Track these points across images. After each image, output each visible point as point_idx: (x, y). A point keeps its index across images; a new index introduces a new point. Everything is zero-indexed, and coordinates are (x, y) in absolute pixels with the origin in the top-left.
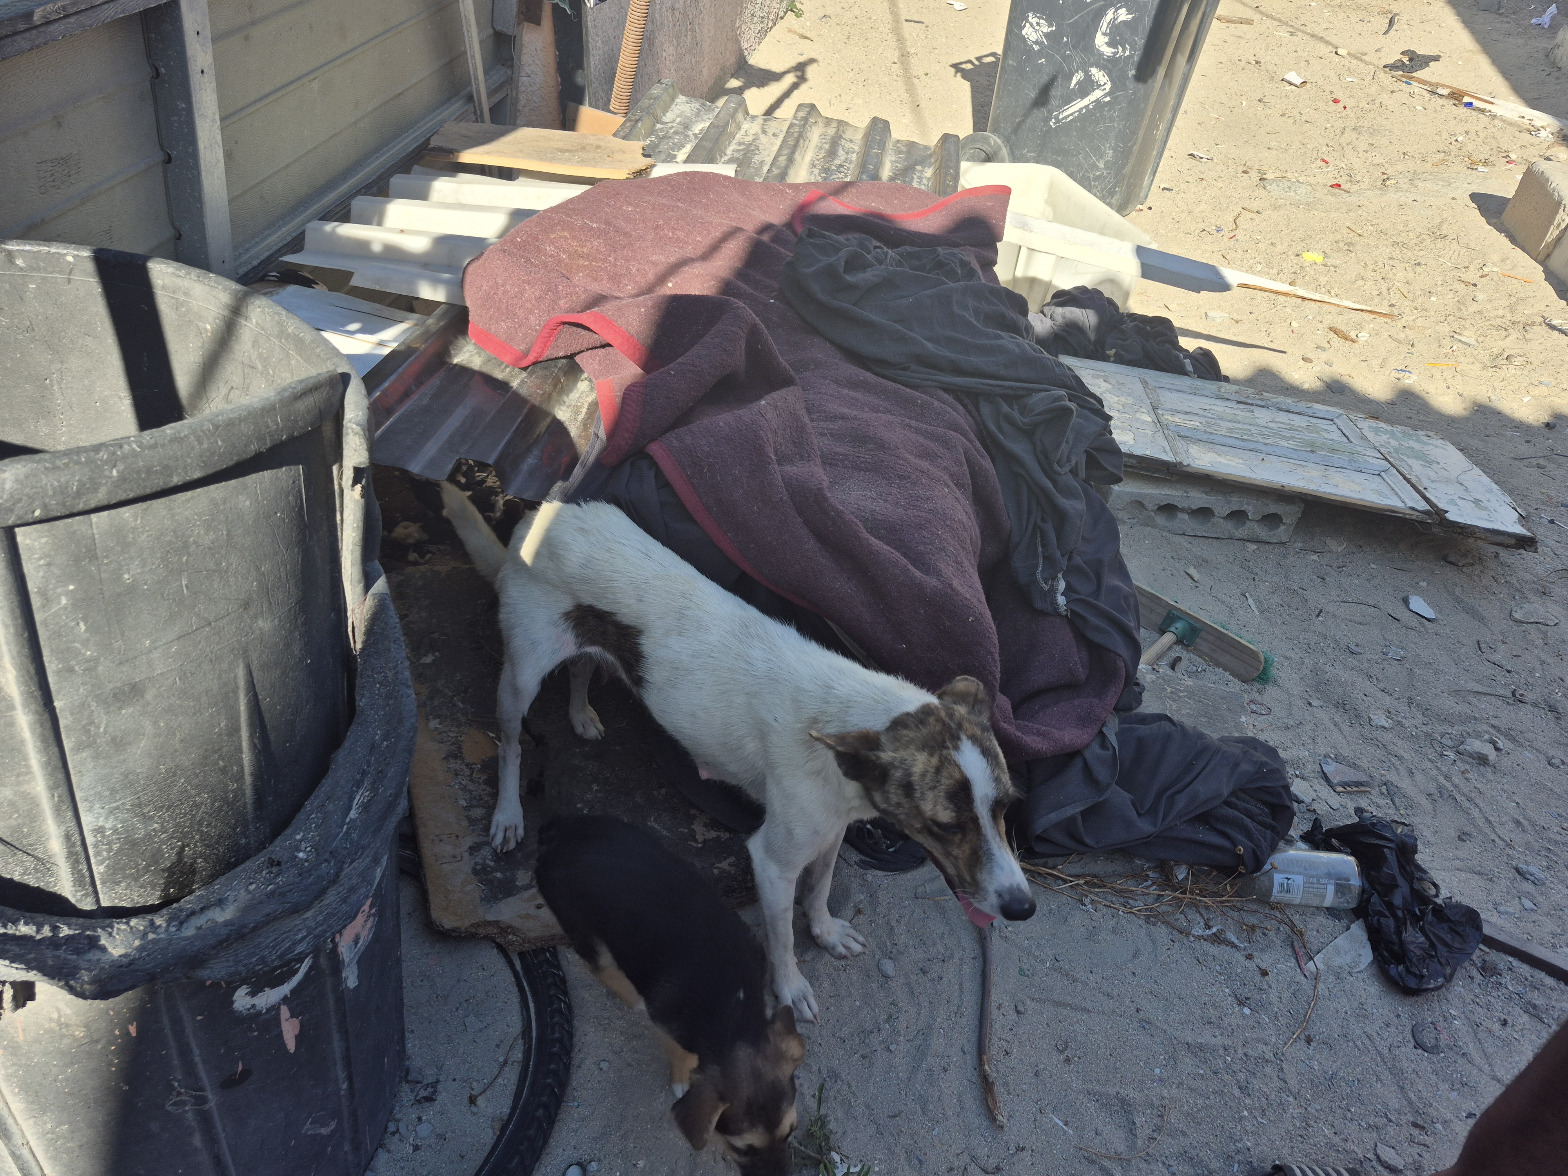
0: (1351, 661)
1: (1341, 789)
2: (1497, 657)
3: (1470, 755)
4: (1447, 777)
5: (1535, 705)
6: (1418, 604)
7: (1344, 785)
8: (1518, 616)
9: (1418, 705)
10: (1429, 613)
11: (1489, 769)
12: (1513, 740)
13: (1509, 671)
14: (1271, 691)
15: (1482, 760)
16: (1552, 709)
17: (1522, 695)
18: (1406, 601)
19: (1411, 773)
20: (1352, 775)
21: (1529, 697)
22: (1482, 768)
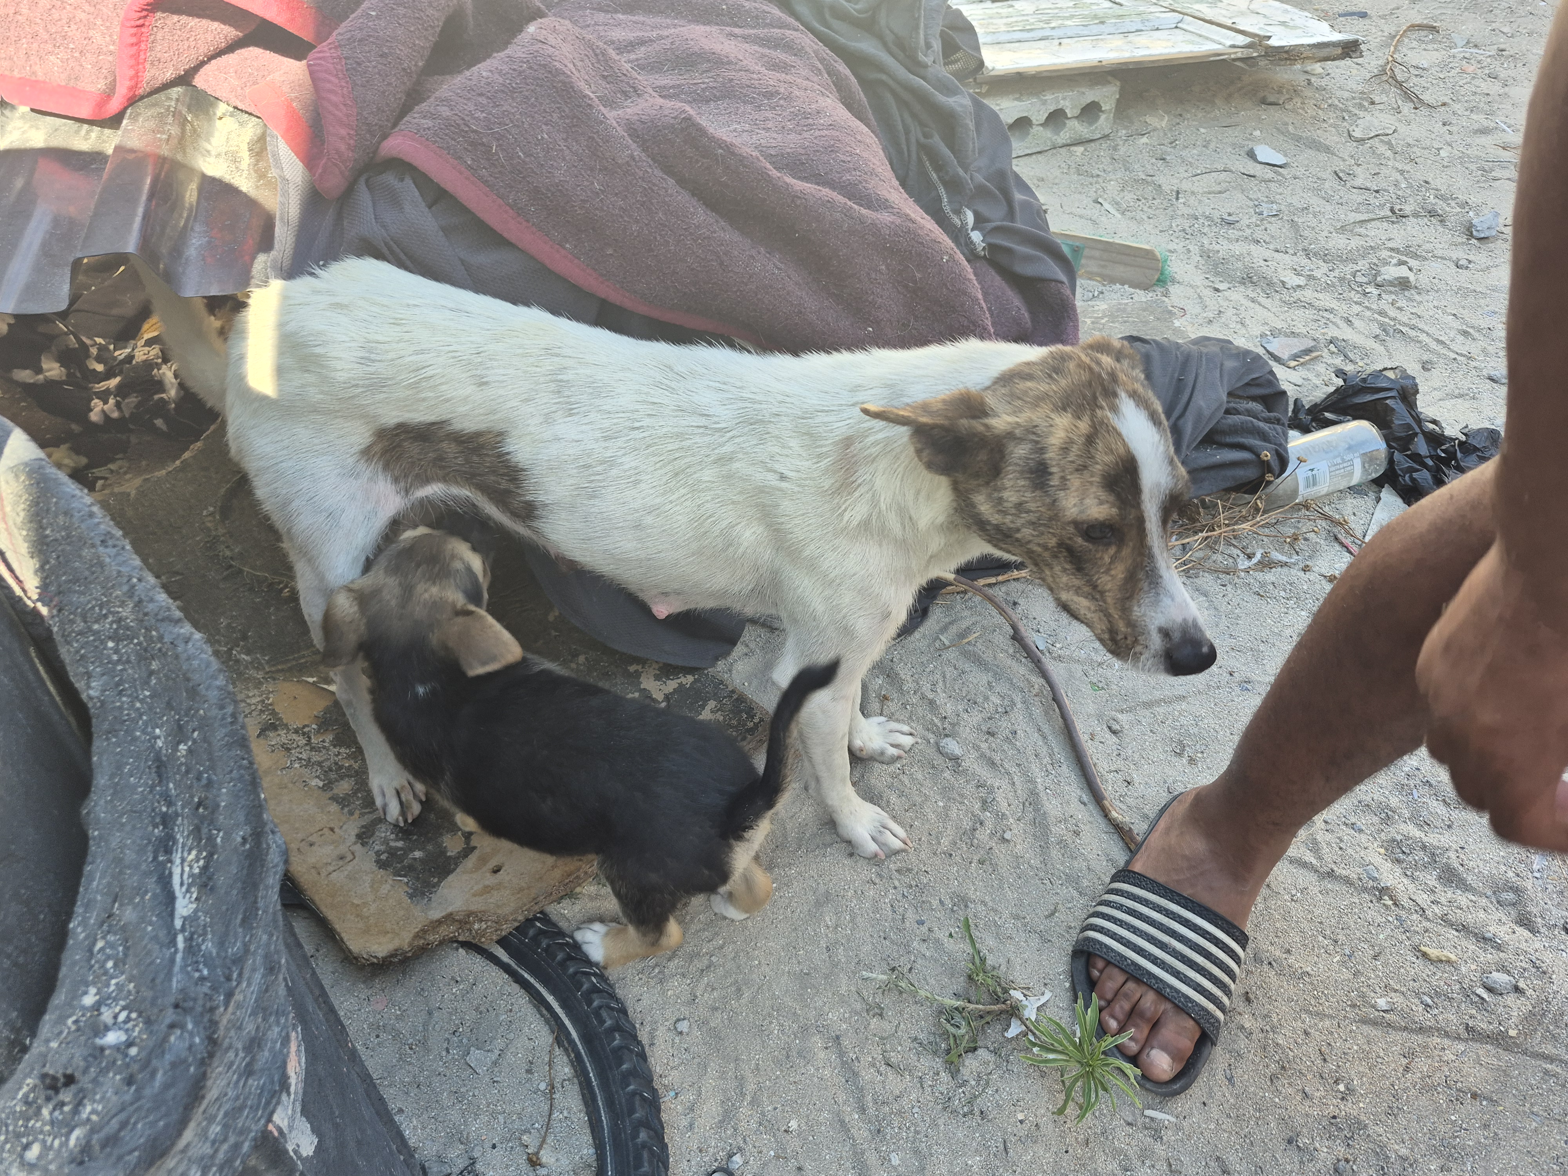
0: (1233, 233)
1: (1293, 363)
2: (1358, 182)
3: (1391, 283)
4: (1382, 313)
5: (1416, 215)
6: (1265, 153)
7: (1295, 357)
8: (1357, 134)
9: (1315, 254)
10: (1279, 159)
11: (1413, 292)
12: (1415, 256)
13: (1377, 192)
14: (1174, 290)
15: (1403, 284)
16: (1432, 213)
17: (1400, 210)
18: (1251, 155)
19: (1348, 321)
20: (1298, 345)
21: (1408, 209)
22: (1406, 293)
